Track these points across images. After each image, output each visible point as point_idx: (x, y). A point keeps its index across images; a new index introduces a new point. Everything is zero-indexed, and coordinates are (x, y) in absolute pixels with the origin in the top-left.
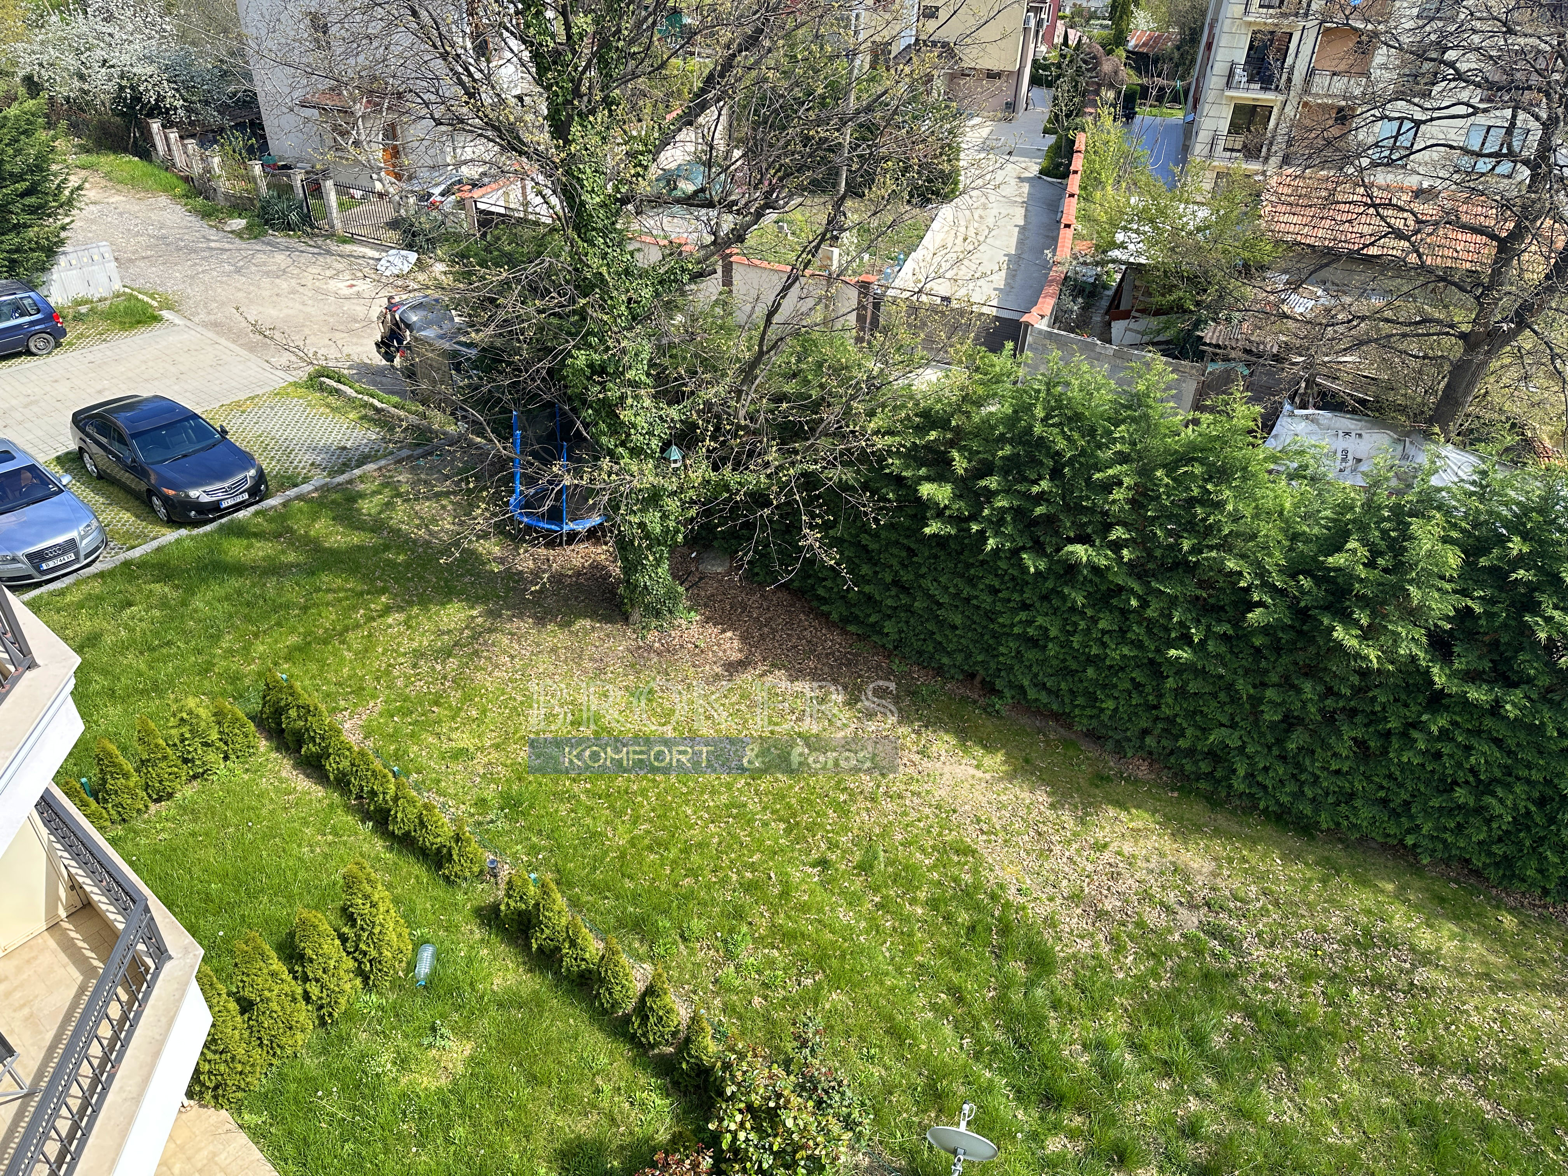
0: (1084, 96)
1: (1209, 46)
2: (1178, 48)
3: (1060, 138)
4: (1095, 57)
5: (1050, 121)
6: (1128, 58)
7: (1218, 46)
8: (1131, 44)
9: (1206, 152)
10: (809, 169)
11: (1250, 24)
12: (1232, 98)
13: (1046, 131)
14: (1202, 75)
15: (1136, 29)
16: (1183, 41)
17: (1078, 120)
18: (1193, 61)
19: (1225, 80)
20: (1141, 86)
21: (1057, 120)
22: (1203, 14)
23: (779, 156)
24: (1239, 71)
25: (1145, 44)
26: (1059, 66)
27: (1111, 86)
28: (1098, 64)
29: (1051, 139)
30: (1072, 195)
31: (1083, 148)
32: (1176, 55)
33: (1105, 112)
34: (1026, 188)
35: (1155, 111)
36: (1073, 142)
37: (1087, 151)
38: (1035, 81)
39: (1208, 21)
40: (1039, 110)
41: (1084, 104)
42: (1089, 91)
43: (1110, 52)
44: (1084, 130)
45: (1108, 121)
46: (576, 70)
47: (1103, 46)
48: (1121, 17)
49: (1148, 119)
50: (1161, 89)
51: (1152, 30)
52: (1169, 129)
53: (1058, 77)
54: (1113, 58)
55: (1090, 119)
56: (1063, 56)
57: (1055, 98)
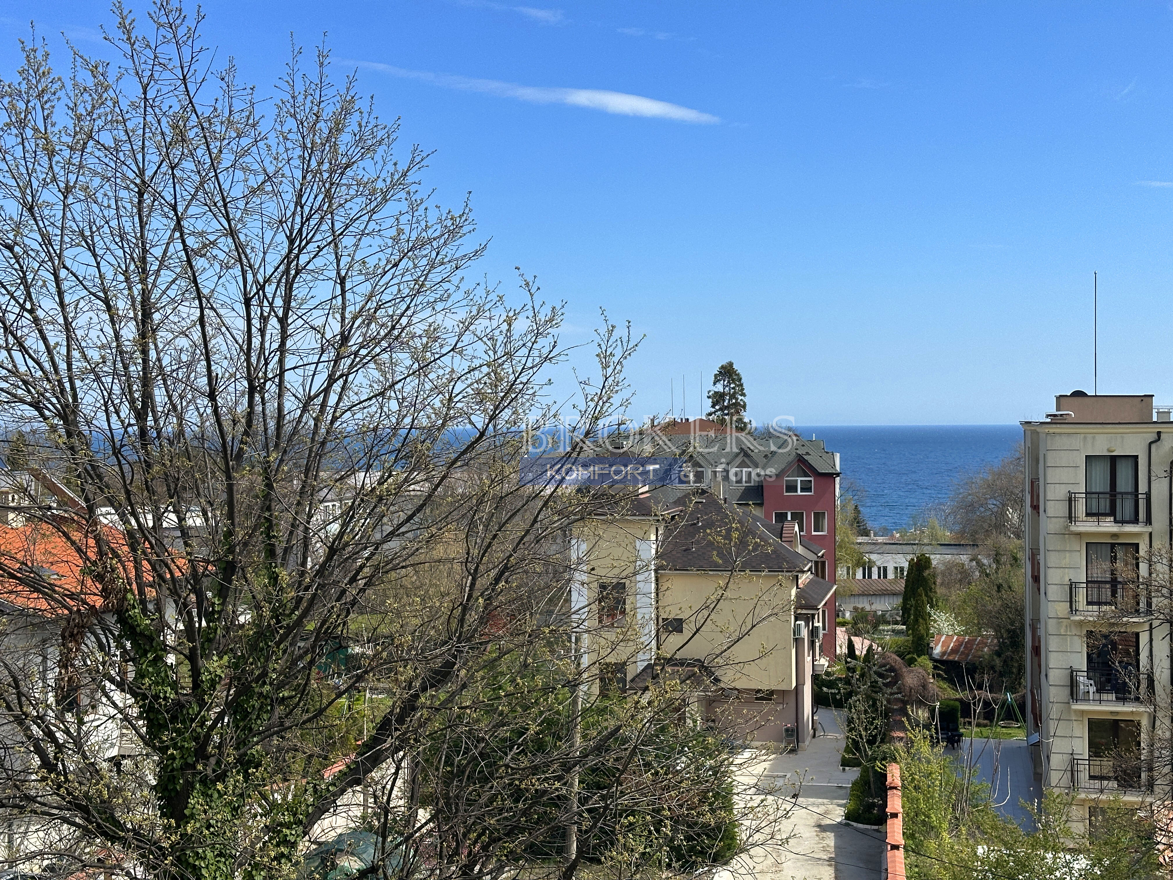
0: (886, 716)
1: (1037, 650)
2: (998, 654)
3: (865, 771)
4: (892, 669)
5: (847, 750)
6: (935, 667)
7: (1047, 651)
8: (937, 650)
9: (1066, 780)
10: (522, 830)
11: (1081, 623)
12: (1083, 712)
13: (845, 763)
14: (1037, 685)
15: (940, 634)
16: (1001, 645)
17: (885, 747)
18: (1021, 668)
19: (1067, 691)
20: (961, 701)
21: (858, 749)
22: (1020, 612)
23: (481, 818)
24: (1082, 679)
25: (954, 651)
26: (847, 681)
27: (920, 704)
28: (898, 677)
29: (854, 774)
30: (895, 847)
31: (898, 782)
32: (998, 662)
33: (918, 736)
34: (830, 840)
35: (986, 731)
36: (885, 776)
37: (904, 786)
38: (819, 700)
39: (1028, 622)
40: (831, 736)
41: (890, 727)
42: (893, 711)
43: (911, 662)
44: (895, 760)
45: (925, 748)
46: (202, 724)
47: (901, 655)
48: (916, 621)
49: (978, 742)
50: (987, 704)
51: (958, 635)
52: (1010, 753)
53: (850, 695)
54: (916, 669)
55: (900, 745)
56: (853, 670)
57: (850, 721)
